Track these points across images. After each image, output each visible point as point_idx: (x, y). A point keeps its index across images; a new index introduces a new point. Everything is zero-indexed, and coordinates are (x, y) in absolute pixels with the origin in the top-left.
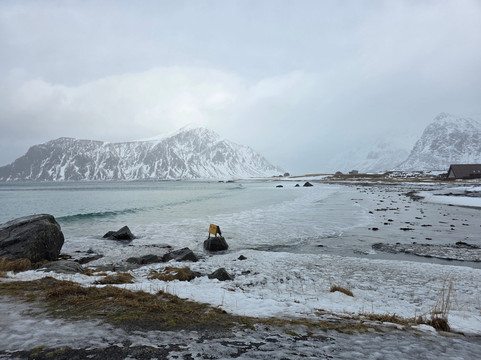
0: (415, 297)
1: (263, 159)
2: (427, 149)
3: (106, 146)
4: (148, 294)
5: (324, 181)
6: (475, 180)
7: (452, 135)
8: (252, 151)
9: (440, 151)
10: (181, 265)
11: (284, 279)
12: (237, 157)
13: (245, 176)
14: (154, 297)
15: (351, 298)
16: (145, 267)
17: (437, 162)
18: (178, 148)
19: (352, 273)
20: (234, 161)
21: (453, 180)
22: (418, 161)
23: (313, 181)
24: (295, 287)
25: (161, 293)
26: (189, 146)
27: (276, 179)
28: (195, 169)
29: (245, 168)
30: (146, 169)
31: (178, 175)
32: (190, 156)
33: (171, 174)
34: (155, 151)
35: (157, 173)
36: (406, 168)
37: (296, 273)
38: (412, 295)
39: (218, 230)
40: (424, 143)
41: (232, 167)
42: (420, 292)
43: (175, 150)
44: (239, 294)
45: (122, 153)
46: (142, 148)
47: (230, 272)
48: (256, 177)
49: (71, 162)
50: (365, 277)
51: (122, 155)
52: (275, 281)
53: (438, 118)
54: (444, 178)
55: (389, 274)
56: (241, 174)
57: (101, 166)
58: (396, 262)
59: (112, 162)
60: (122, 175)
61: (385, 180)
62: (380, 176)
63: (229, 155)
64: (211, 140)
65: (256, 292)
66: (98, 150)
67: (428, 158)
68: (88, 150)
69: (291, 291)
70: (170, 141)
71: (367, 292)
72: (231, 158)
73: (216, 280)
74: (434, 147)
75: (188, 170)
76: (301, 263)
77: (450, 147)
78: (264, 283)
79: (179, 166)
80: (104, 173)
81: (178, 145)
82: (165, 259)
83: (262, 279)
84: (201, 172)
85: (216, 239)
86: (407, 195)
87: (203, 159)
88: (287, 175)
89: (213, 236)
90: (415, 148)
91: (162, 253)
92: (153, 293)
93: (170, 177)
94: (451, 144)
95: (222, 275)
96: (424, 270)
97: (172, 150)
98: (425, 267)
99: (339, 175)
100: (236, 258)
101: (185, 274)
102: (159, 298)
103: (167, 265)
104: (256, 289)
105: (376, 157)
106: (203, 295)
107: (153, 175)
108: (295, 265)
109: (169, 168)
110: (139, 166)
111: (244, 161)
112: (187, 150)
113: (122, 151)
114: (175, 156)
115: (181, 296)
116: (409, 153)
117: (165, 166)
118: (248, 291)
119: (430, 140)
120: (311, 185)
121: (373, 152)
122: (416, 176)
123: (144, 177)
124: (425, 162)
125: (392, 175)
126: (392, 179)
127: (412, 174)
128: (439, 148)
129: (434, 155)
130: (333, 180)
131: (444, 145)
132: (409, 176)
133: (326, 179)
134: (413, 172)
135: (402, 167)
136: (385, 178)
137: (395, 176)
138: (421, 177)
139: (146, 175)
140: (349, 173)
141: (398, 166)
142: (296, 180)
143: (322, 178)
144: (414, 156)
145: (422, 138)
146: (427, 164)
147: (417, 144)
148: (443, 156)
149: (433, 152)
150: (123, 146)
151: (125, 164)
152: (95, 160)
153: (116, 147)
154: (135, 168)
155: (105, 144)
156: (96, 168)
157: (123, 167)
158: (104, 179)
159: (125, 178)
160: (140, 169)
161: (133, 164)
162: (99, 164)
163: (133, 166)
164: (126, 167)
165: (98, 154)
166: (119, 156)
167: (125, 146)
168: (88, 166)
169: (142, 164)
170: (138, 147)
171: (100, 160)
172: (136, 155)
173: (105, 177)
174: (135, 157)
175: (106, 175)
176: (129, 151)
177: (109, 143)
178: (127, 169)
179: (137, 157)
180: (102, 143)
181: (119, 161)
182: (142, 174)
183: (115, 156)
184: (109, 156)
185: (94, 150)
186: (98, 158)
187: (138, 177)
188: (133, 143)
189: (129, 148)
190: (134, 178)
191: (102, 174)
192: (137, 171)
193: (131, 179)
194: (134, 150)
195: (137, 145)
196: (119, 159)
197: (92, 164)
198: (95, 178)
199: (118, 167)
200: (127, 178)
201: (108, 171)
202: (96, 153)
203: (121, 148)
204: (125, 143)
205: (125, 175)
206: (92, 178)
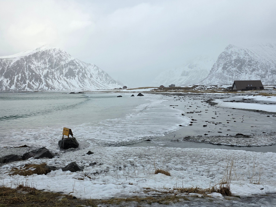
0: (211, 173)
1: (107, 75)
2: (220, 70)
4: (9, 189)
5: (152, 92)
6: (249, 92)
7: (236, 61)
8: (98, 69)
9: (228, 71)
10: (39, 162)
11: (122, 166)
12: (86, 73)
13: (92, 88)
14: (15, 191)
15: (168, 177)
16: (7, 165)
17: (226, 78)
18: (35, 65)
19: (170, 159)
20: (83, 76)
21: (235, 91)
22: (214, 78)
23: (144, 92)
24: (130, 172)
25: (21, 187)
26: (45, 63)
27: (117, 90)
28: (50, 82)
29: (93, 82)
30: (6, 82)
31: (35, 87)
32: (45, 71)
33: (29, 86)
34: (14, 67)
35: (16, 86)
36: (207, 83)
37: (131, 162)
38: (209, 172)
39: (70, 132)
40: (218, 65)
41: (82, 81)
42: (214, 169)
43: (33, 67)
44: (87, 182)
46: (2, 64)
47: (80, 164)
48: (102, 89)
50: (178, 161)
52: (115, 169)
53: (227, 48)
54: (230, 90)
55: (194, 158)
56: (89, 87)
58: (199, 149)
61: (193, 91)
62: (190, 88)
63: (79, 72)
64: (64, 58)
65: (100, 180)
67: (220, 76)
69: (127, 176)
70: (28, 59)
71: (179, 172)
72: (81, 74)
73: (69, 172)
74: (224, 68)
75: (44, 83)
76: (134, 154)
77: (234, 69)
78: (106, 171)
79: (36, 80)
81: (35, 63)
82: (25, 157)
83: (105, 168)
84: (56, 85)
85: (68, 139)
86: (207, 102)
87: (57, 74)
88: (125, 87)
89: (66, 137)
90: (212, 69)
91: (22, 152)
92: (14, 187)
93: (28, 89)
94: (235, 67)
95: (74, 168)
96: (216, 154)
97: (30, 67)
98: (217, 152)
99: (162, 88)
100: (85, 153)
101: (42, 169)
102: (19, 191)
103: (27, 162)
104: (100, 176)
105: (187, 75)
106: (58, 185)
107: (13, 87)
108: (130, 156)
109: (28, 81)
111: (91, 76)
112: (43, 66)
114: (32, 71)
115: (39, 188)
116: (209, 72)
117: (23, 80)
118: (94, 179)
119: (222, 63)
120: (143, 95)
121: (185, 71)
122: (213, 89)
123: (4, 89)
124: (218, 79)
125: (198, 88)
126: (197, 91)
127: (210, 87)
128: (228, 69)
129: (225, 74)
130: (158, 91)
131: (231, 67)
132: (208, 89)
133: (153, 91)
134: (211, 86)
135: (204, 82)
136: (193, 90)
137: (199, 88)
138: (216, 89)
139: (6, 87)
140: (169, 86)
141: (202, 82)
142: (132, 92)
143: (151, 90)
144: (212, 74)
145: (217, 62)
146: (220, 80)
147: (214, 66)
148: (230, 75)
149: (223, 72)
160: (1, 82)
169: (2, 78)
182: (2, 86)
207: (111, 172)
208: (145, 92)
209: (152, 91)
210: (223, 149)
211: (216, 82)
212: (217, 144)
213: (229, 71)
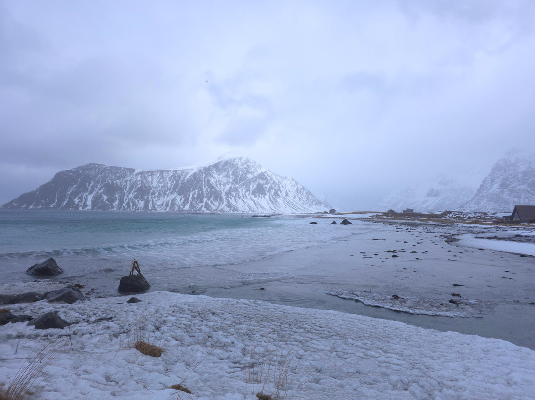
1: (309, 193)
2: (496, 188)
3: (138, 174)
5: (372, 220)
7: (525, 173)
8: (296, 184)
9: (511, 191)
12: (279, 190)
13: (288, 211)
18: (216, 178)
20: (276, 194)
21: (517, 223)
22: (485, 201)
23: (356, 219)
26: (228, 176)
27: (320, 215)
28: (232, 201)
29: (288, 203)
30: (179, 200)
31: (214, 208)
32: (228, 187)
33: (207, 206)
34: (190, 181)
35: (191, 204)
36: (471, 209)
40: (492, 181)
41: (273, 201)
43: (212, 181)
45: (154, 182)
46: (176, 176)
48: (299, 212)
49: (99, 190)
51: (155, 184)
53: (509, 154)
54: (508, 221)
56: (284, 209)
57: (131, 196)
59: (143, 191)
60: (154, 206)
63: (271, 188)
64: (252, 170)
66: (129, 178)
67: (496, 199)
68: (118, 178)
70: (207, 171)
72: (273, 191)
74: (503, 186)
75: (225, 203)
77: (522, 187)
79: (216, 199)
80: (134, 204)
81: (216, 176)
84: (240, 205)
87: (242, 191)
88: (333, 211)
90: (481, 186)
93: (205, 210)
94: (523, 183)
97: (209, 181)
99: (391, 214)
105: (437, 194)
107: (187, 207)
109: (205, 200)
110: (172, 196)
111: (287, 195)
112: (225, 180)
113: (155, 180)
114: (211, 186)
116: (476, 191)
117: (200, 198)
119: (500, 176)
120: (349, 223)
123: (177, 209)
124: (493, 203)
125: (451, 215)
128: (510, 187)
129: (504, 195)
130: (382, 218)
131: (515, 184)
133: (374, 217)
134: (474, 213)
135: (466, 208)
139: (179, 207)
140: (402, 212)
141: (462, 206)
143: (370, 216)
144: (481, 195)
145: (490, 175)
146: (496, 205)
147: (484, 181)
148: (514, 197)
149: (502, 192)
150: (156, 174)
151: (157, 194)
152: (125, 189)
153: (148, 175)
154: (168, 199)
155: (137, 171)
156: (125, 198)
157: (155, 197)
158: (133, 209)
159: (156, 210)
160: (174, 200)
161: (165, 194)
162: (129, 193)
163: (166, 196)
164: (158, 198)
165: (128, 182)
166: (151, 185)
167: (158, 175)
168: (117, 196)
169: (175, 195)
170: (172, 176)
171: (131, 189)
172: (169, 185)
173: (134, 207)
174: (168, 187)
175: (136, 206)
176: (162, 180)
177: (141, 170)
178: (159, 200)
179: (170, 187)
180: (133, 170)
181: (151, 191)
182: (174, 205)
183: (147, 185)
184: (140, 185)
185: (124, 178)
186: (128, 187)
187: (170, 209)
188: (168, 171)
189: (162, 177)
190: (166, 209)
191: (131, 205)
192: (170, 202)
193: (163, 211)
194: (167, 179)
195: (171, 174)
196: (151, 189)
197: (121, 193)
198: (124, 209)
199: (150, 197)
200: (158, 210)
201: (138, 201)
202: (126, 181)
203: (154, 177)
204: (158, 171)
205: (156, 206)
206: (121, 208)
211: (487, 208)
213: (513, 189)
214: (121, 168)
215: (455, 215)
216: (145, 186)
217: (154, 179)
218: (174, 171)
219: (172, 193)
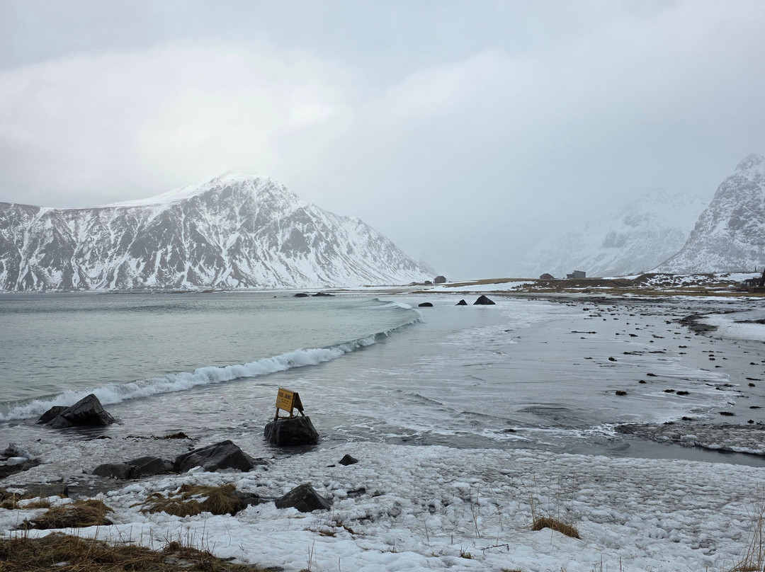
0: (703, 536)
1: (391, 246)
2: (722, 228)
3: (45, 216)
5: (516, 294)
8: (367, 230)
9: (748, 233)
10: (216, 479)
11: (437, 503)
12: (335, 242)
13: (353, 282)
15: (574, 541)
16: (135, 486)
17: (740, 254)
18: (208, 221)
19: (575, 488)
20: (329, 250)
22: (703, 252)
23: (495, 293)
24: (461, 521)
26: (232, 217)
27: (418, 288)
28: (243, 266)
29: (354, 267)
30: (135, 267)
31: (206, 280)
32: (232, 238)
33: (192, 277)
34: (154, 229)
35: (160, 276)
36: (681, 266)
37: (461, 491)
38: (696, 532)
39: (296, 401)
40: (716, 216)
41: (325, 263)
42: (711, 524)
43: (201, 227)
44: (343, 543)
45: (81, 231)
46: (126, 220)
47: (322, 492)
48: (376, 285)
50: (601, 495)
51: (82, 236)
52: (419, 508)
53: (743, 166)
54: (755, 287)
55: (650, 489)
56: (345, 279)
57: (34, 261)
58: (663, 462)
59: (59, 251)
60: (82, 279)
62: (629, 283)
63: (319, 238)
64: (280, 204)
65: (380, 538)
66: (28, 225)
67: (723, 248)
69: (453, 531)
70: (190, 206)
71: (605, 527)
72: (323, 245)
73: (293, 511)
74: (735, 224)
75: (229, 270)
76: (471, 467)
78: (394, 514)
79: (209, 262)
80: (41, 277)
81: (207, 216)
82: (181, 465)
83: (391, 505)
84: (258, 273)
85: (291, 421)
86: (684, 322)
87: (261, 245)
88: (440, 280)
90: (698, 226)
91: (173, 451)
93: (189, 285)
95: (305, 500)
96: (718, 478)
97: (193, 227)
98: (720, 472)
99: (547, 281)
100: (336, 460)
101: (224, 500)
103: (184, 479)
104: (378, 527)
105: (621, 242)
107: (152, 280)
108: (458, 472)
109: (188, 265)
110: (120, 260)
111: (350, 251)
112: (226, 225)
114: (199, 239)
116: (687, 236)
117: (177, 261)
118: (363, 536)
119: (729, 208)
120: (490, 303)
121: (615, 234)
122: (700, 283)
123: (130, 285)
124: (717, 256)
125: (653, 280)
126: (653, 289)
127: (692, 278)
128: (746, 226)
129: (736, 240)
130: (536, 291)
131: (755, 220)
132: (685, 284)
133: (520, 289)
134: (693, 275)
135: (672, 265)
136: (640, 286)
137: (658, 282)
138: (710, 285)
139: (135, 281)
140: (566, 277)
141: (665, 263)
142: (459, 292)
143: (513, 288)
144: (697, 242)
145: (711, 206)
146: (723, 258)
147: (702, 217)
148: (752, 244)
149: (733, 235)
150: (84, 216)
151: (88, 257)
152: (21, 247)
153: (68, 219)
154: (112, 265)
155: (43, 211)
156: (21, 265)
157: (84, 263)
158: (40, 289)
159: (87, 288)
160: (123, 268)
161: (106, 255)
162: (30, 256)
163: (107, 260)
164: (90, 263)
165: (27, 234)
166: (74, 239)
167: (89, 217)
168: (3, 261)
169: (127, 256)
170: (117, 219)
171: (32, 247)
172: (112, 237)
173: (42, 283)
174: (110, 241)
175: (45, 281)
176: (97, 227)
177: (52, 209)
178: (93, 267)
179: (116, 241)
180: (37, 209)
181: (76, 251)
182: (126, 277)
183: (66, 238)
184: (52, 239)
185: (17, 224)
186: (26, 242)
187: (117, 285)
188: (107, 210)
189: (97, 222)
190: (108, 286)
191: (35, 279)
192: (117, 271)
193: (102, 290)
194: (108, 225)
195: (116, 215)
196: (75, 246)
197: (13, 256)
198: (21, 288)
199: (73, 263)
200: (93, 287)
201: (50, 271)
202: (22, 231)
203: (80, 222)
204: (88, 210)
205: (88, 280)
206: (12, 286)
207: (407, 516)
208: (498, 291)
209: (517, 291)
210: (740, 464)
211: (708, 264)
212: (721, 451)
213: (750, 231)
214: (9, 205)
215: (661, 280)
216: (62, 241)
217: (81, 227)
218: (121, 209)
219: (119, 253)
